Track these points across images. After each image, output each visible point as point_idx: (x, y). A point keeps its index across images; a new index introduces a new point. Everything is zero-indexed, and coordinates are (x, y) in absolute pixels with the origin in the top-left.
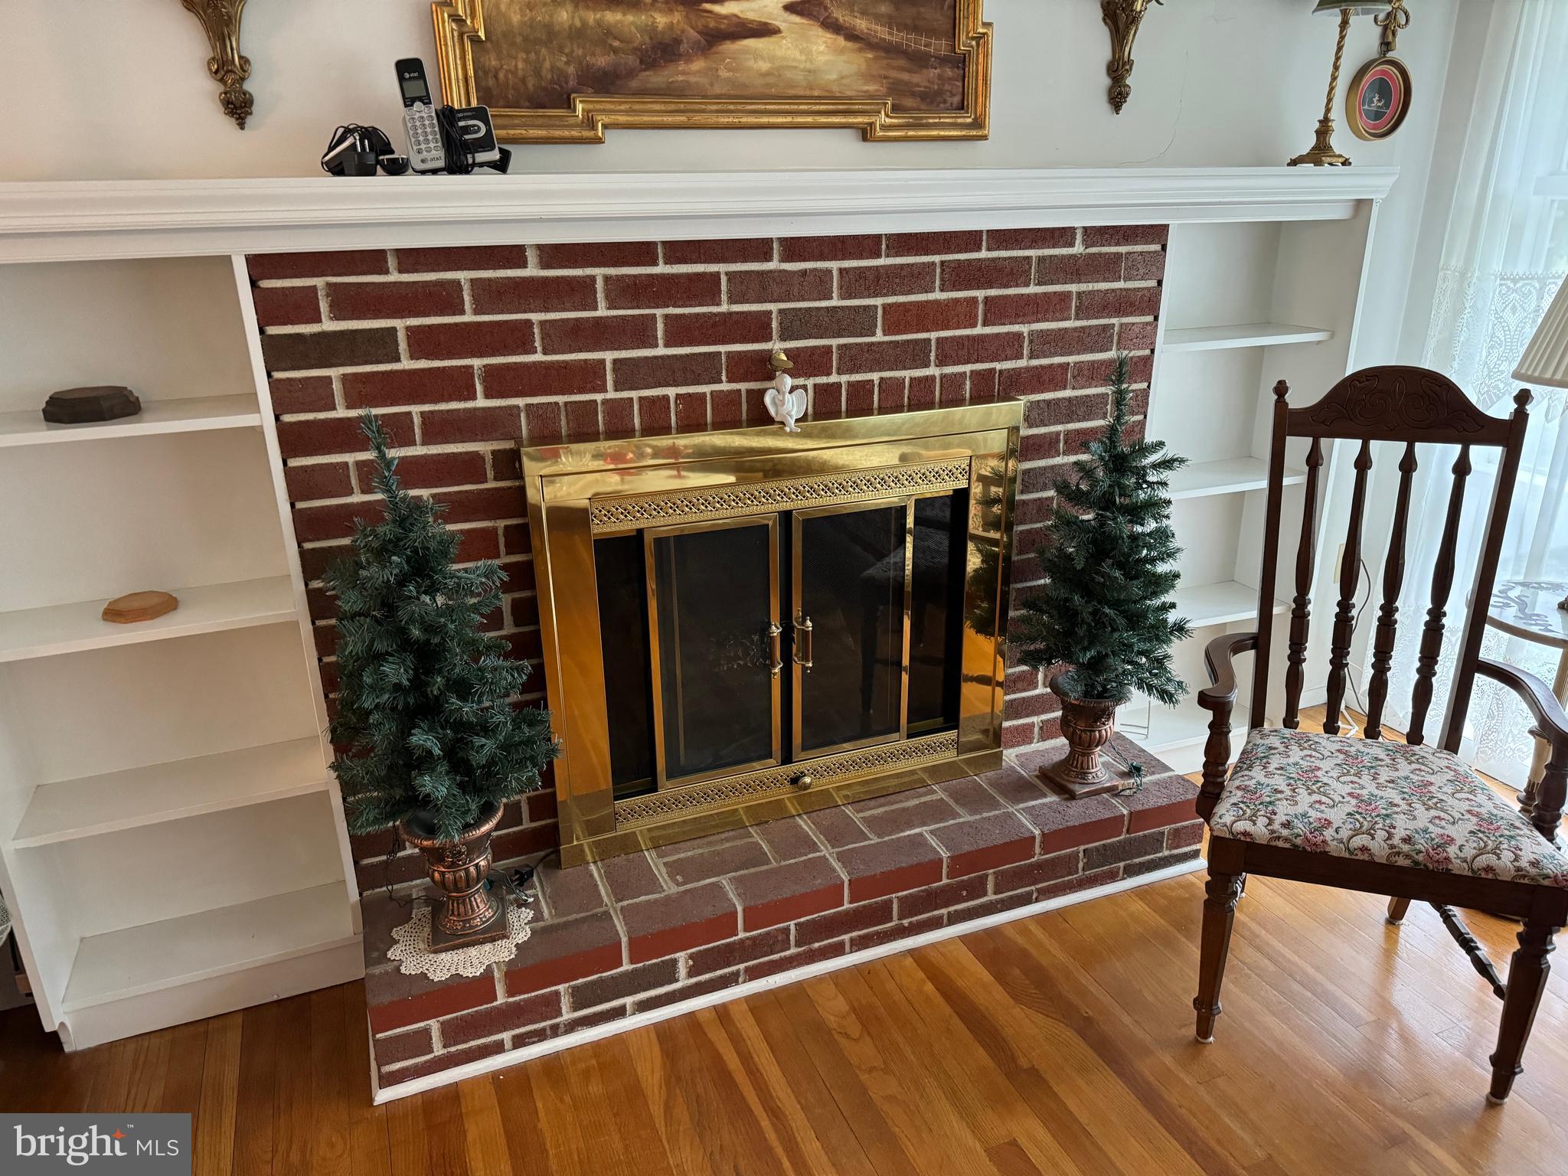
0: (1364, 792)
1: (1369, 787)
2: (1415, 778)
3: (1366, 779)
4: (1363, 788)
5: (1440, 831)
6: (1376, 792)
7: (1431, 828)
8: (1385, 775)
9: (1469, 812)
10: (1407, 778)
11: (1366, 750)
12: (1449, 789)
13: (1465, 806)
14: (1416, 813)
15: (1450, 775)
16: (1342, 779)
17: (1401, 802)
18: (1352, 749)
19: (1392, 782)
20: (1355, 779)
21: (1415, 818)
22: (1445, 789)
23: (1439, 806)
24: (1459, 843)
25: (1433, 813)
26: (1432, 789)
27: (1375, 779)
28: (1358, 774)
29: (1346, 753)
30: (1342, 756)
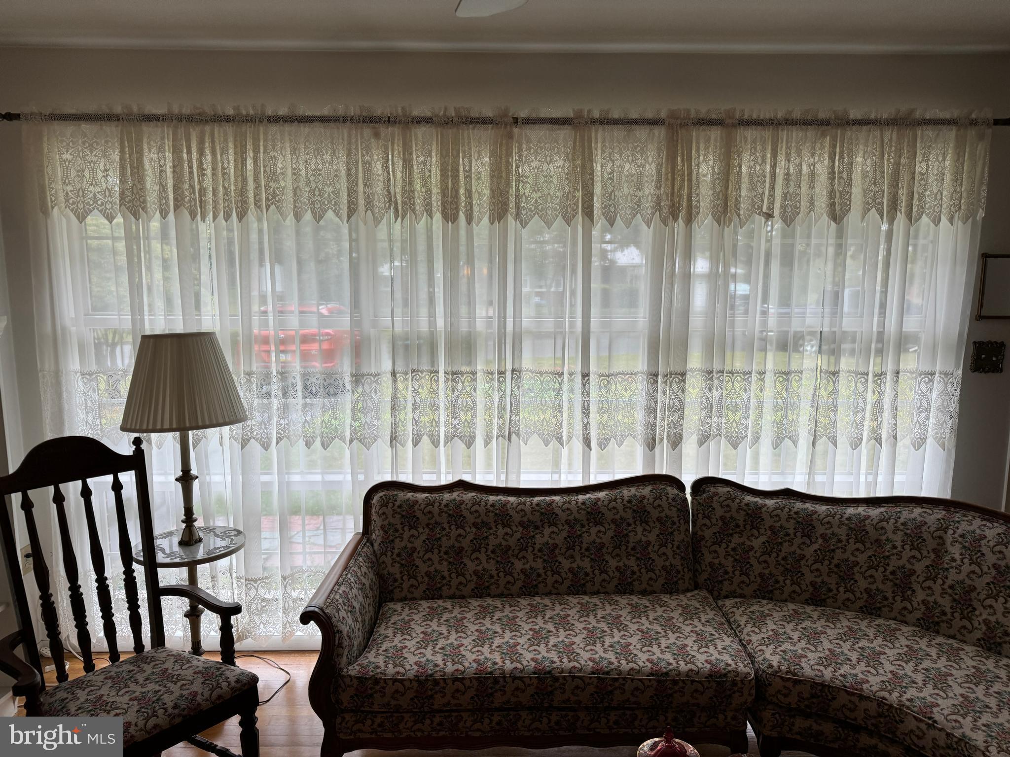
0: (137, 694)
1: (138, 690)
2: (157, 670)
3: (133, 687)
4: (134, 692)
5: (188, 692)
6: (144, 690)
7: (184, 692)
8: (141, 678)
9: (195, 673)
10: (153, 673)
11: (120, 670)
12: (177, 667)
13: (190, 671)
14: (171, 689)
15: (172, 659)
16: (120, 694)
17: (160, 688)
18: (112, 673)
19: (147, 679)
20: (127, 689)
21: (172, 692)
22: (176, 668)
23: (179, 678)
24: (200, 692)
25: (179, 684)
26: (170, 671)
27: (137, 683)
28: (126, 686)
29: (110, 677)
30: (110, 681)
